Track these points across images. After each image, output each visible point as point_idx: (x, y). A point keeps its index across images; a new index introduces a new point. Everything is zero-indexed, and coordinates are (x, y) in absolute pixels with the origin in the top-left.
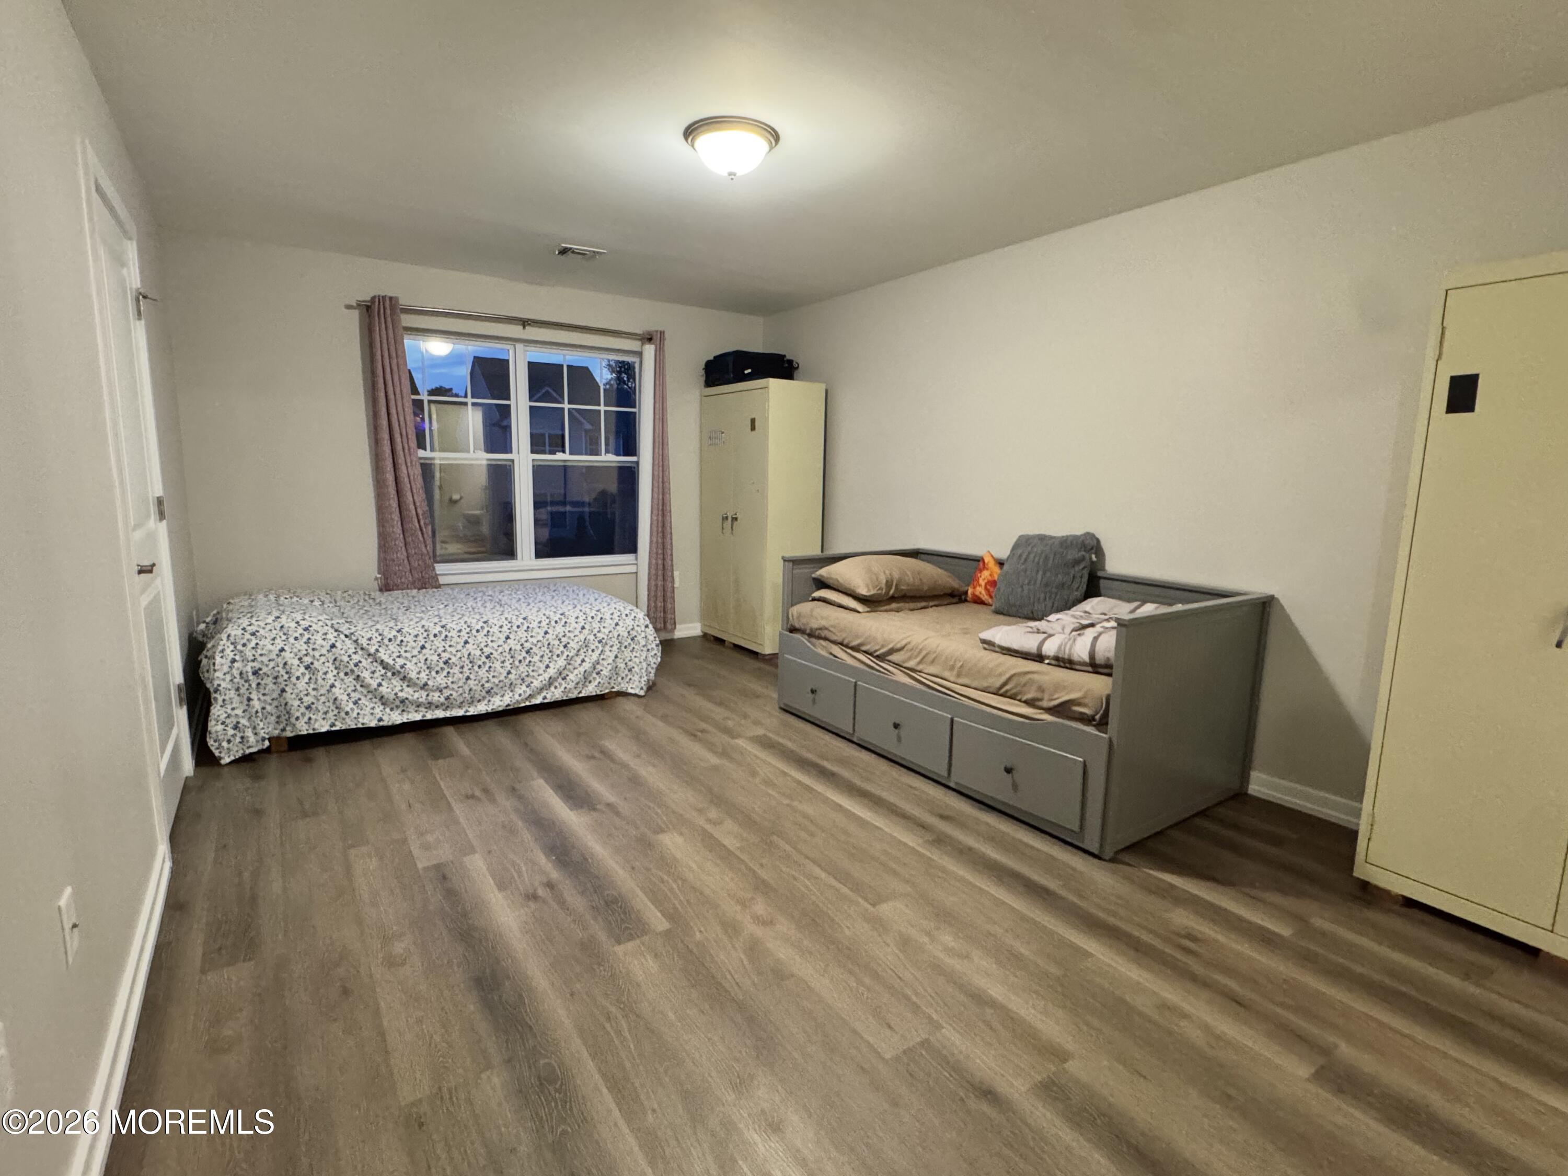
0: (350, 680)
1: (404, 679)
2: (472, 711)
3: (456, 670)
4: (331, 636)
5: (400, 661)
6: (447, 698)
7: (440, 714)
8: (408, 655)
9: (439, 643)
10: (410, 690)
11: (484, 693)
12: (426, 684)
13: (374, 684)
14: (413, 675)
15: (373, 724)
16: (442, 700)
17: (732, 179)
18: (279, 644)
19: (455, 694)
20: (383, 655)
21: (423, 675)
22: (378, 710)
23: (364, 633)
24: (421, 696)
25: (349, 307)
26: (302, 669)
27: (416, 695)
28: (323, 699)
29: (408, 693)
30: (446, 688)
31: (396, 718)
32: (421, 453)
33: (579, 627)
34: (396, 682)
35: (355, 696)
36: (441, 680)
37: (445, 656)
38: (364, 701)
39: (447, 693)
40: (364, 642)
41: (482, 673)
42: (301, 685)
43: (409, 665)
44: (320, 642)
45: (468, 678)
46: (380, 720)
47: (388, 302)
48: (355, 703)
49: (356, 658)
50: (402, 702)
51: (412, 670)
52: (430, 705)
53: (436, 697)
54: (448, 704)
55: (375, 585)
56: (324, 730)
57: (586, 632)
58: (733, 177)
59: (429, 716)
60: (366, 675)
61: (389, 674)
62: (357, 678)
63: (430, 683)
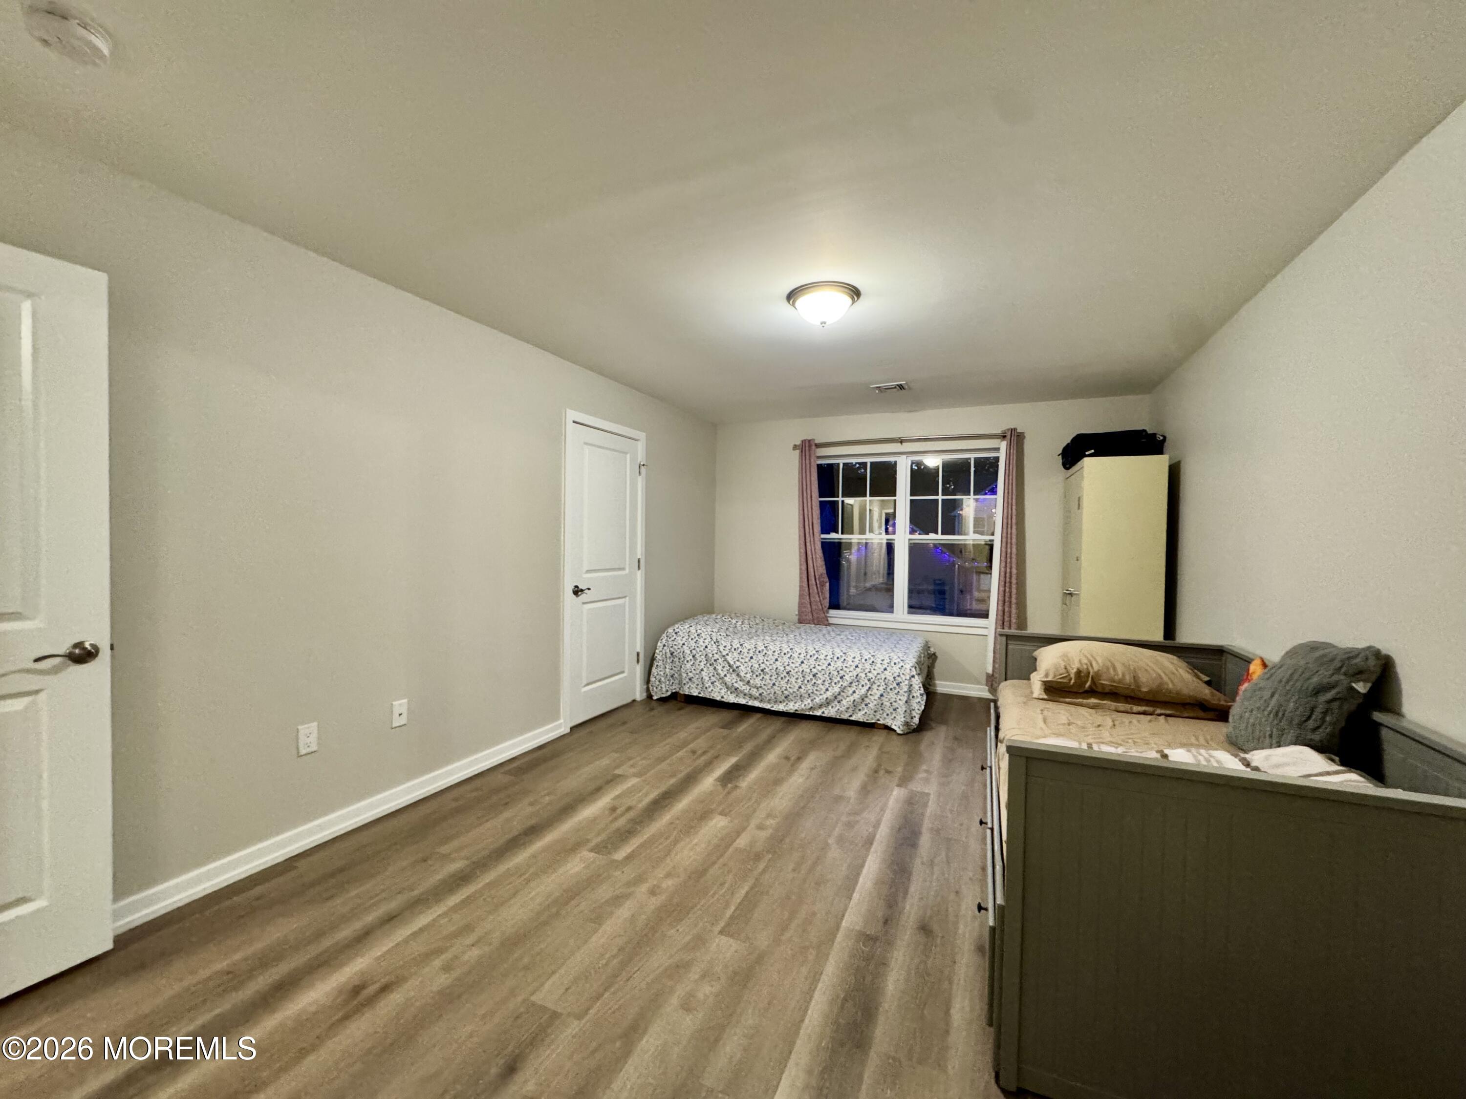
0: (711, 668)
1: (738, 675)
2: (776, 708)
3: (767, 677)
5: (738, 664)
6: (760, 695)
7: (757, 704)
8: (743, 661)
9: (760, 657)
10: (741, 683)
11: (783, 698)
12: (749, 682)
14: (742, 674)
15: (718, 699)
16: (757, 695)
17: (823, 327)
19: (765, 693)
20: (729, 658)
21: (748, 676)
22: (723, 691)
24: (746, 689)
26: (691, 657)
27: (744, 687)
28: (697, 676)
29: (740, 685)
30: (761, 687)
31: (731, 699)
33: (854, 665)
34: (734, 676)
35: (713, 679)
36: (758, 681)
37: (763, 666)
38: (717, 684)
39: (761, 691)
40: (722, 647)
41: (783, 683)
42: (689, 665)
43: (742, 668)
44: (701, 643)
45: (774, 684)
46: (722, 697)
48: (712, 683)
49: (716, 656)
50: (736, 689)
51: (743, 670)
52: (751, 696)
53: (755, 692)
56: (695, 694)
57: (858, 670)
58: (823, 325)
59: (750, 703)
60: (719, 668)
61: (731, 670)
62: (715, 669)
63: (752, 682)
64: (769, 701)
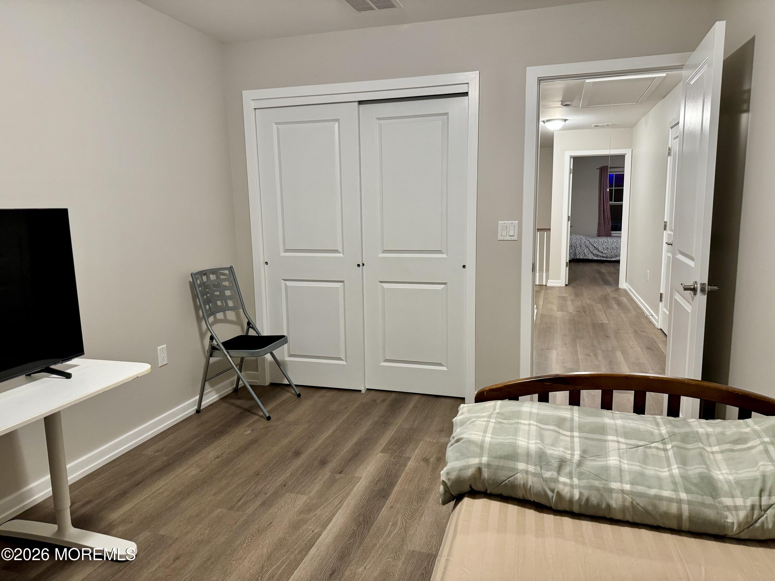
0: (588, 249)
1: (598, 250)
2: (612, 259)
3: (609, 250)
4: (585, 240)
5: (598, 247)
6: (607, 256)
7: (605, 259)
8: (599, 246)
9: (606, 244)
10: (599, 253)
11: (615, 256)
12: (602, 252)
13: (592, 251)
14: (600, 250)
15: (591, 258)
16: (605, 256)
18: (576, 241)
19: (608, 255)
20: (594, 245)
21: (602, 250)
22: (592, 256)
23: (591, 240)
24: (601, 254)
25: (597, 169)
26: (579, 246)
27: (600, 254)
28: (582, 252)
29: (598, 253)
30: (607, 253)
31: (596, 258)
32: (611, 202)
34: (596, 251)
35: (588, 252)
36: (606, 252)
37: (607, 247)
38: (590, 254)
39: (607, 255)
40: (591, 242)
41: (615, 251)
42: (579, 249)
43: (599, 248)
44: (583, 241)
45: (612, 252)
46: (592, 258)
47: (606, 167)
48: (588, 254)
49: (589, 245)
50: (597, 255)
51: (600, 249)
52: (603, 257)
53: (604, 255)
54: (607, 257)
55: (596, 235)
56: (582, 258)
59: (602, 259)
60: (591, 248)
61: (595, 249)
62: (589, 249)
63: (603, 252)
64: (609, 258)
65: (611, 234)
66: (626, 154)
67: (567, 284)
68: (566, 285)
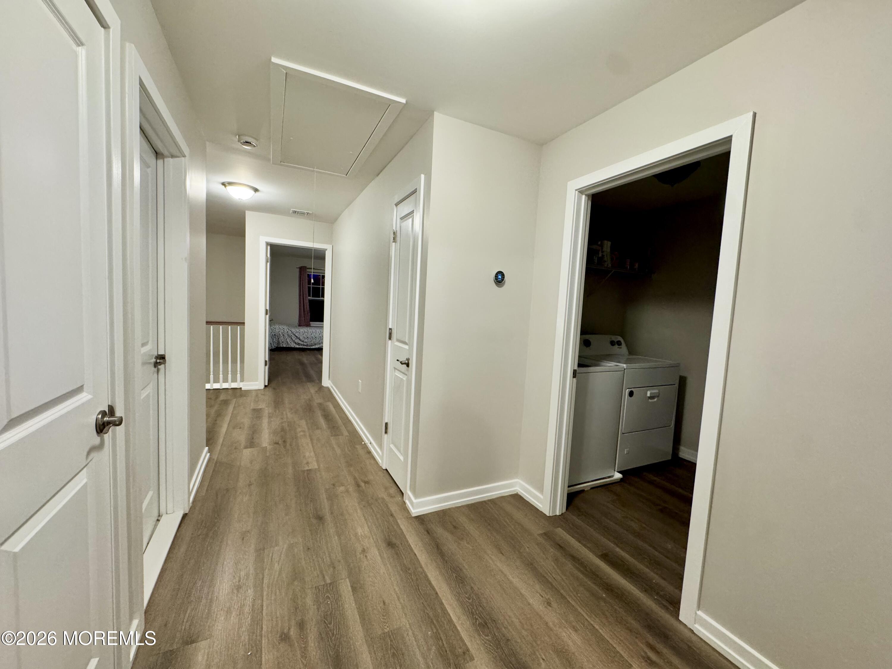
0: (290, 338)
2: (312, 347)
3: (309, 339)
4: (288, 330)
5: (299, 336)
8: (301, 335)
9: (306, 333)
11: (314, 344)
13: (294, 340)
14: (301, 339)
15: (293, 347)
18: (279, 330)
19: (309, 343)
20: (296, 334)
21: (303, 339)
22: (294, 345)
23: (293, 330)
24: (302, 343)
25: (297, 268)
26: (282, 335)
28: (285, 341)
29: (300, 342)
31: (297, 346)
32: (309, 298)
34: (298, 340)
35: (291, 341)
36: (306, 340)
37: (307, 336)
38: (292, 343)
39: (307, 343)
40: (293, 332)
41: (314, 340)
42: (282, 338)
43: (301, 337)
44: (286, 331)
45: (311, 341)
47: (304, 268)
48: (290, 343)
49: (291, 334)
50: (299, 344)
51: (301, 338)
52: (304, 345)
53: (305, 344)
54: (307, 346)
55: (297, 325)
56: (285, 346)
59: (303, 347)
60: (293, 338)
61: (297, 338)
62: (291, 338)
63: (304, 341)
64: (309, 346)
65: (310, 324)
66: (326, 250)
67: (267, 384)
68: (265, 386)
